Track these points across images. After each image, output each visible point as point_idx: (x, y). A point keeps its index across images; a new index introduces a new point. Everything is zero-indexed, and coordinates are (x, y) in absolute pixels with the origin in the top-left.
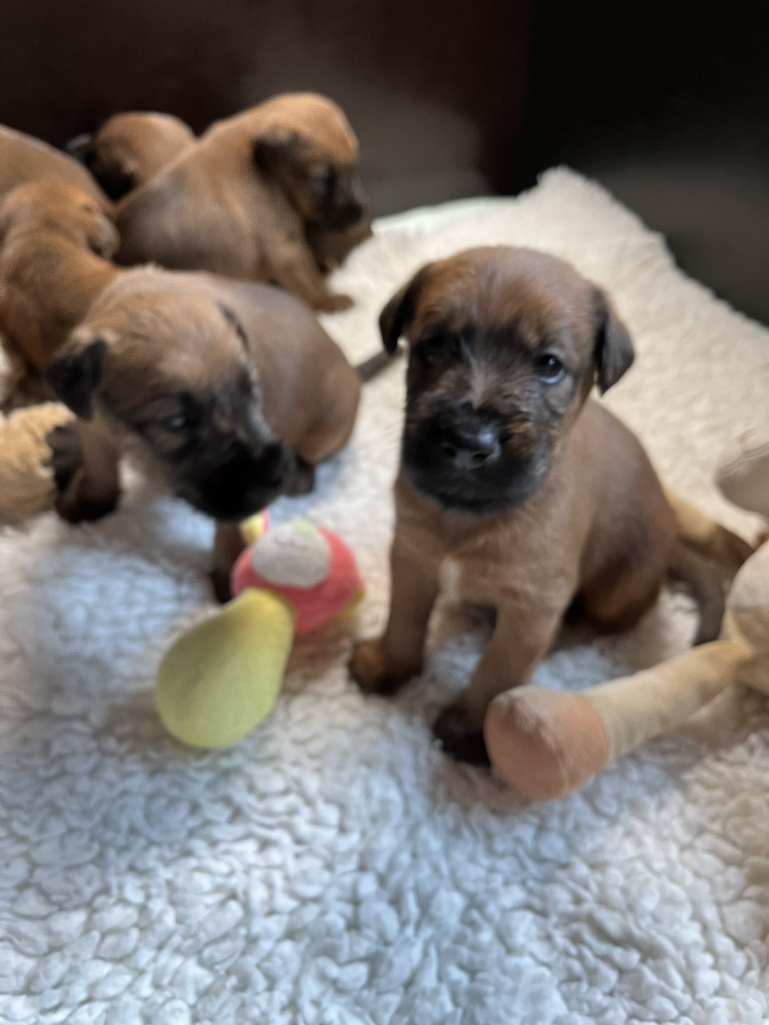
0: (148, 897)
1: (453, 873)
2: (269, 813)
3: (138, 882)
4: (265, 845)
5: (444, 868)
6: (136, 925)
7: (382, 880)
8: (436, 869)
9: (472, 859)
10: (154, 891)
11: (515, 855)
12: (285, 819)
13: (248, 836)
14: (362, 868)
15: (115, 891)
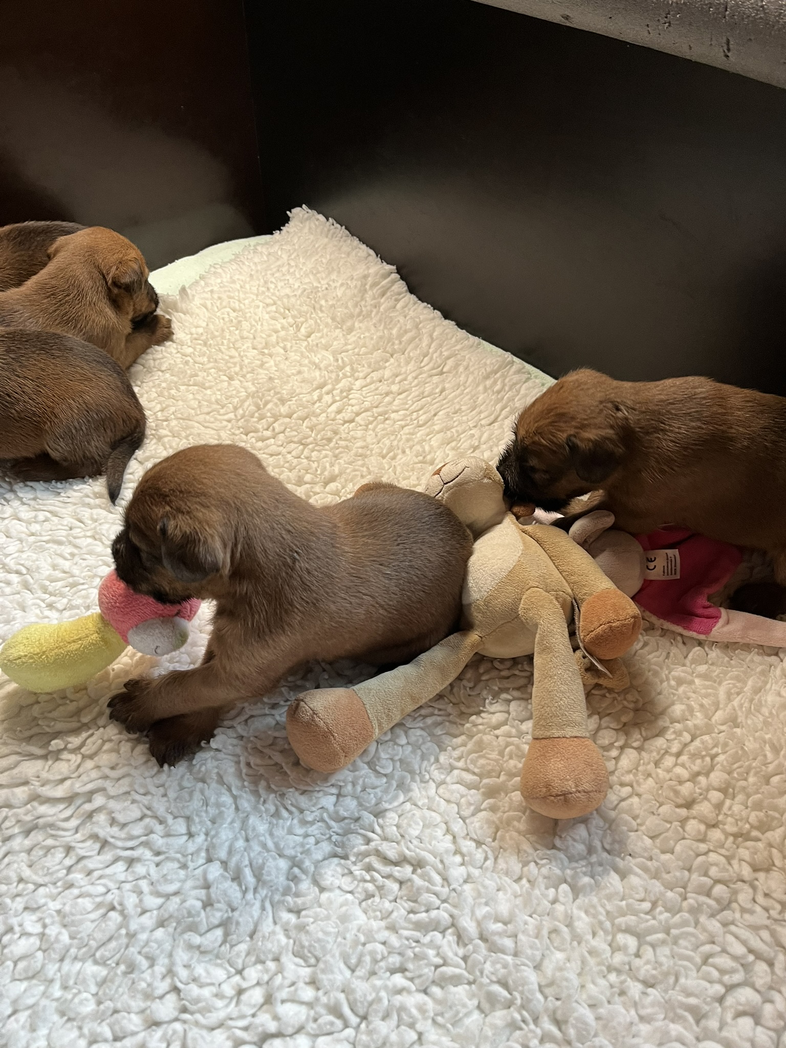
0: (45, 926)
1: (277, 845)
2: (131, 838)
3: (34, 917)
4: (131, 862)
5: (270, 844)
6: (40, 949)
7: (225, 864)
8: (264, 846)
9: (290, 832)
10: (48, 921)
11: (322, 820)
12: (144, 839)
13: (116, 860)
14: (209, 860)
15: (17, 929)
